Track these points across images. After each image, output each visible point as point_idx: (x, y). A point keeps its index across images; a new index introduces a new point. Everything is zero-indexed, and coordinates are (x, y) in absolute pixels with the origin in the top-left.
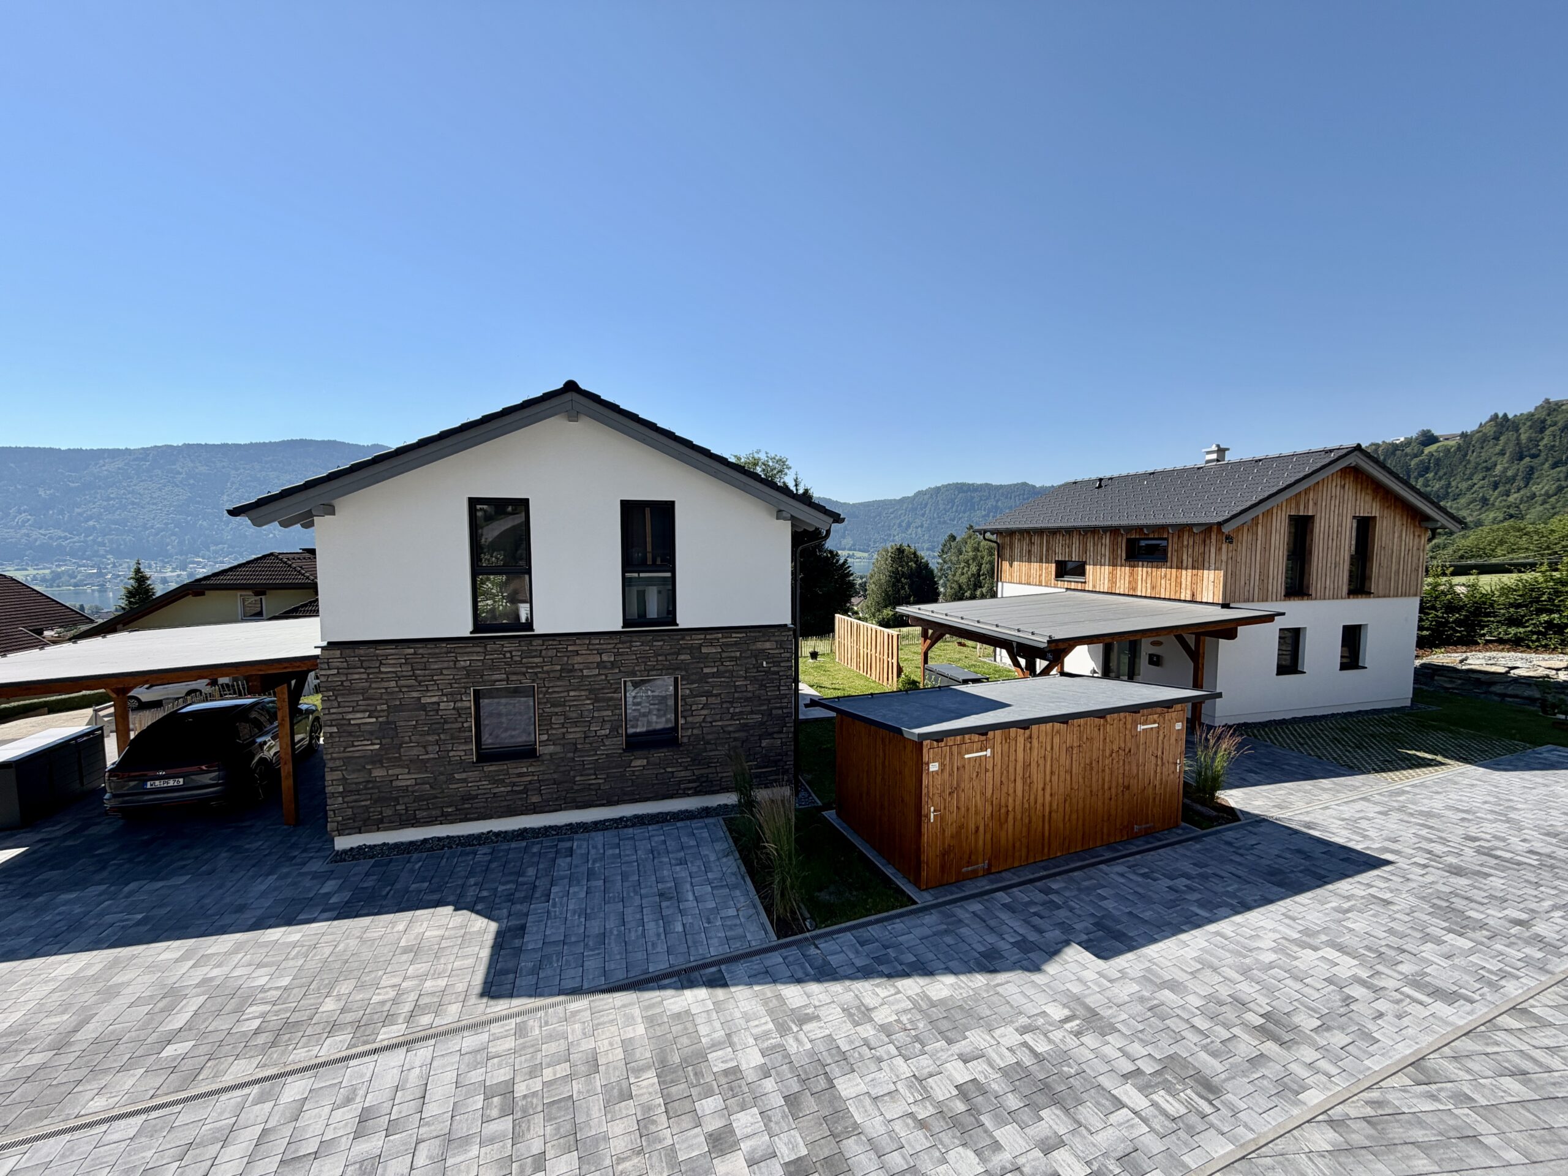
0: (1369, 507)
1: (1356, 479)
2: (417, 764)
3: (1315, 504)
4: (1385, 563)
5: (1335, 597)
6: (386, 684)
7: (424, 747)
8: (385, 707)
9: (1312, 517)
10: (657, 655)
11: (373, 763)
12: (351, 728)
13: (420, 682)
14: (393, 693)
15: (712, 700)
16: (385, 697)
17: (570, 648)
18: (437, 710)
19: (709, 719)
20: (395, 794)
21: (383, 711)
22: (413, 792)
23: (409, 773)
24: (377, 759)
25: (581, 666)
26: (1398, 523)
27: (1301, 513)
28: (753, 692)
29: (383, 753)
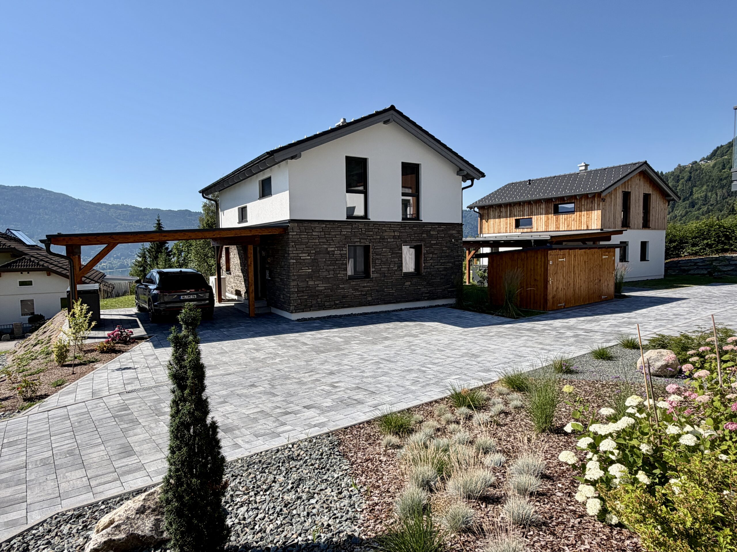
0: (648, 190)
1: (644, 177)
2: (326, 279)
3: (631, 187)
4: (654, 214)
5: (638, 229)
6: (314, 241)
7: (328, 271)
8: (314, 251)
9: (630, 192)
10: (415, 234)
11: (309, 278)
12: (301, 261)
13: (327, 241)
14: (317, 245)
15: (434, 256)
16: (314, 247)
17: (383, 228)
18: (333, 254)
19: (433, 265)
20: (317, 293)
21: (313, 253)
22: (324, 293)
23: (323, 284)
24: (310, 276)
25: (387, 237)
26: (658, 197)
27: (626, 190)
28: (449, 253)
29: (313, 273)
